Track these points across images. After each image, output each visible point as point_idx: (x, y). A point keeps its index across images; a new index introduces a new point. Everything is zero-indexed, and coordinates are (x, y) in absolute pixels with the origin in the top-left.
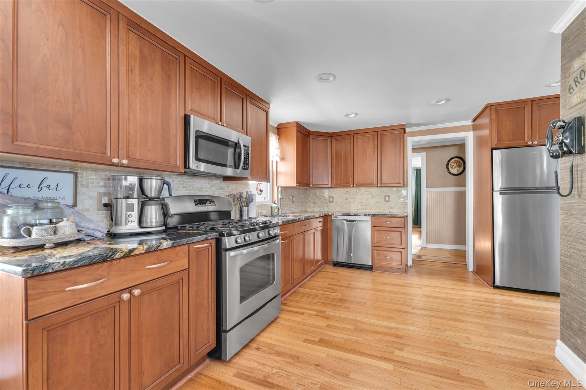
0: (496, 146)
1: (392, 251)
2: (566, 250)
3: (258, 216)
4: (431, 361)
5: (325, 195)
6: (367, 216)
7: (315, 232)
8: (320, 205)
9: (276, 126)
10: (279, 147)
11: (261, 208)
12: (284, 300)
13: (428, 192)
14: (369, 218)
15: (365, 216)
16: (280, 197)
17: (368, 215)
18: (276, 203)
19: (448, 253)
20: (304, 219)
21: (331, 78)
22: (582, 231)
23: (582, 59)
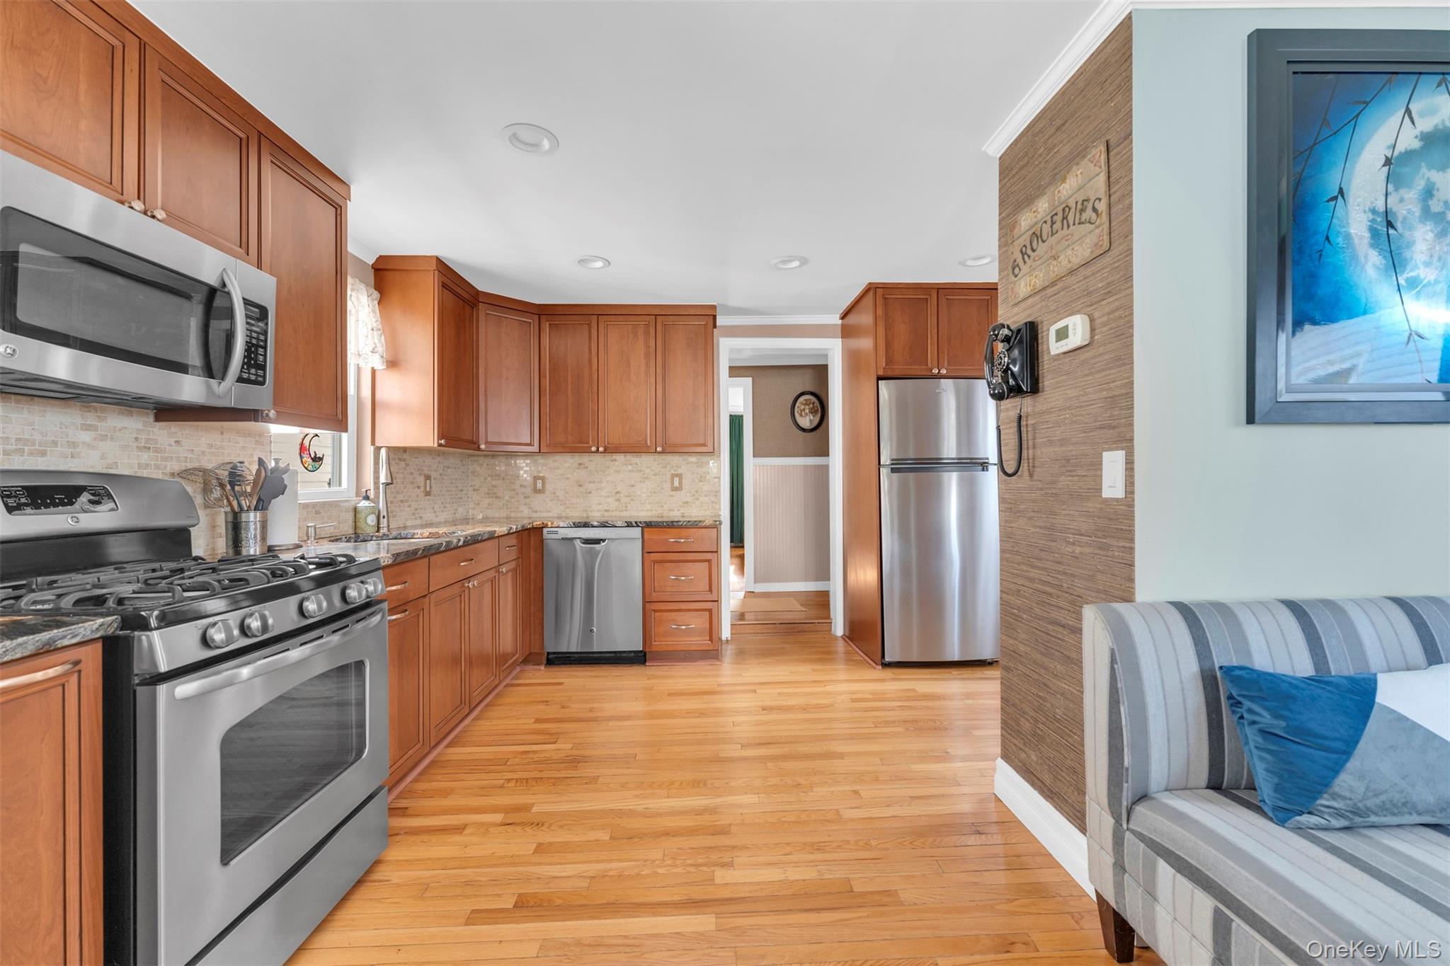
0: (884, 372)
1: (689, 610)
2: (1009, 581)
3: (306, 538)
4: (794, 874)
5: (522, 472)
6: (633, 526)
7: (495, 577)
8: (507, 501)
9: (371, 261)
10: (380, 326)
11: (318, 513)
12: (398, 797)
13: (758, 467)
14: (636, 532)
15: (628, 526)
16: (383, 479)
17: (634, 524)
18: (372, 496)
19: (797, 601)
20: (464, 542)
21: (546, 144)
22: (1036, 543)
23: (1034, 212)
